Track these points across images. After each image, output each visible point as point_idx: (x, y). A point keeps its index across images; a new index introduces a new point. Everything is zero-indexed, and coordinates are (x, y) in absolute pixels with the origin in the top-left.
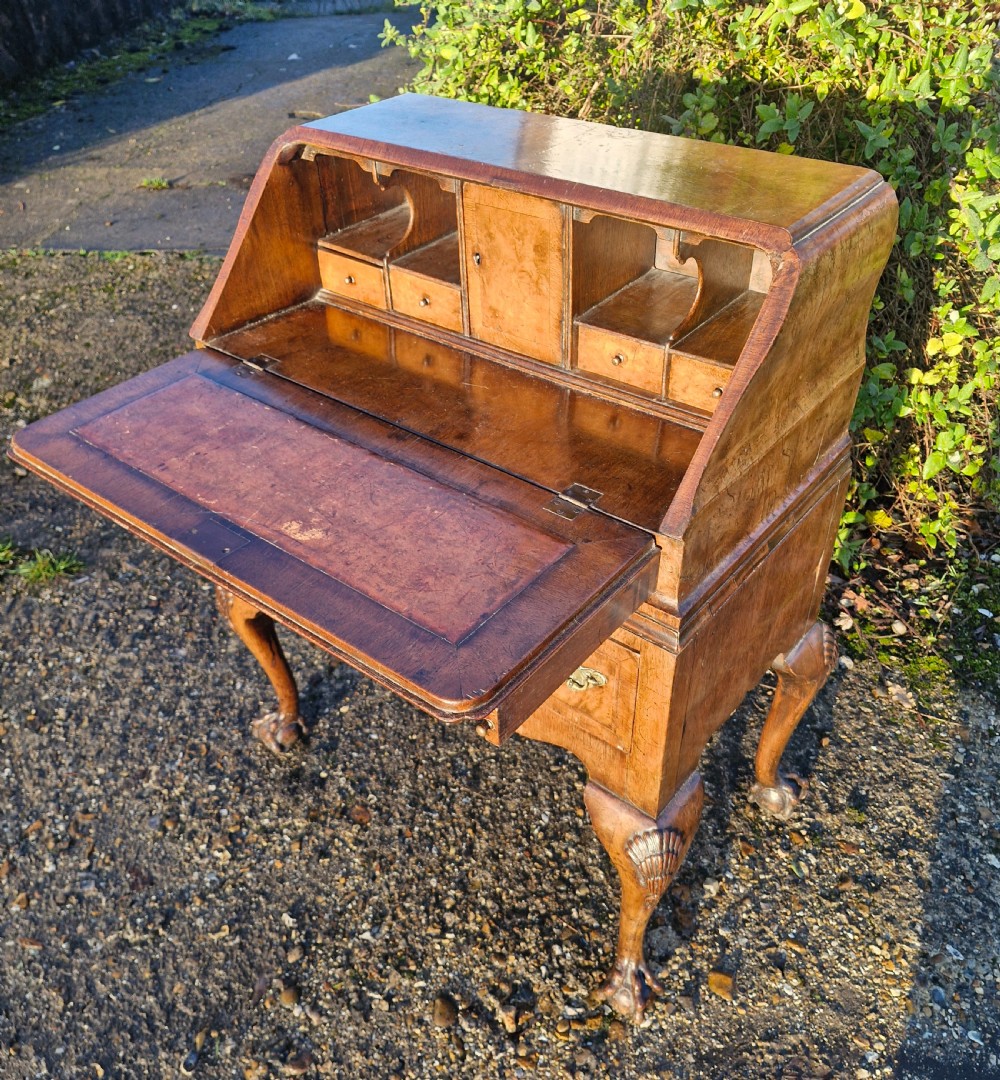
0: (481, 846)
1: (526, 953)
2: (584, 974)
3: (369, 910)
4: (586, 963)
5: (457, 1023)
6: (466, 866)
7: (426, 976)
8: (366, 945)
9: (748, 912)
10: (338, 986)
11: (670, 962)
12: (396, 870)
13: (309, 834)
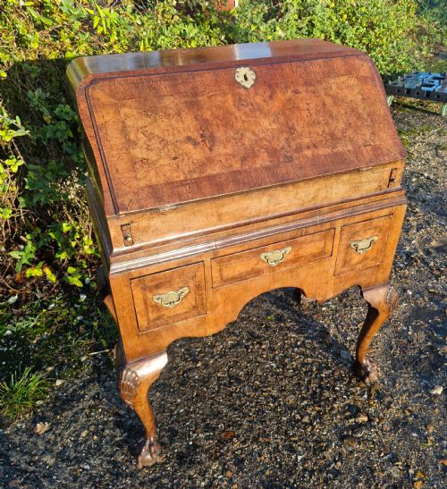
0: (275, 393)
1: (335, 399)
2: (351, 384)
3: (285, 453)
4: (347, 382)
6: (282, 403)
7: (330, 441)
10: (321, 481)
12: (270, 432)
13: (225, 464)
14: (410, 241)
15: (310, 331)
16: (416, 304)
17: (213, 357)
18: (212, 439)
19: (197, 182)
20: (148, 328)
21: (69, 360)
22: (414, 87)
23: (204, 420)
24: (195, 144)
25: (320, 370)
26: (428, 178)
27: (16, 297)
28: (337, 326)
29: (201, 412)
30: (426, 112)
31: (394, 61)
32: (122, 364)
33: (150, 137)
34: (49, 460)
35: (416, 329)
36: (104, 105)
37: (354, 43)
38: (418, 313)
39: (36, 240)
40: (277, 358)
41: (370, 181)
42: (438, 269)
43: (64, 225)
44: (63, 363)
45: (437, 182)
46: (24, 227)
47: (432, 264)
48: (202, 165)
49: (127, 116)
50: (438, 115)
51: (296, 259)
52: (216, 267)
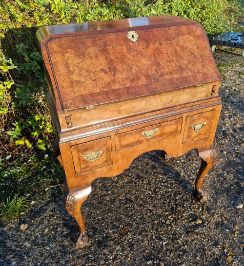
0: (151, 208)
2: (193, 203)
3: (156, 240)
4: (190, 202)
6: (155, 213)
7: (181, 234)
10: (176, 256)
12: (148, 229)
13: (123, 247)
14: (225, 124)
15: (170, 174)
16: (228, 159)
17: (117, 188)
18: (116, 233)
19: (107, 93)
20: (81, 173)
21: (39, 190)
22: (227, 41)
23: (112, 223)
24: (106, 73)
25: (175, 195)
26: (235, 90)
27: (10, 156)
28: (185, 171)
29: (110, 218)
30: (234, 54)
31: (216, 26)
32: (67, 192)
33: (81, 69)
34: (28, 245)
35: (228, 172)
36: (56, 52)
37: (194, 17)
38: (229, 164)
39: (21, 125)
40: (152, 189)
41: (202, 92)
42: (241, 140)
43: (36, 117)
44: (35, 192)
45: (240, 92)
46: (14, 118)
47: (237, 137)
48: (109, 84)
49: (68, 58)
50: (240, 55)
51: (162, 135)
52: (117, 140)
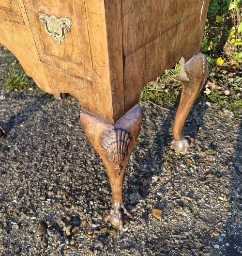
0: (67, 168)
1: (79, 205)
2: (101, 211)
3: (18, 192)
4: (103, 207)
5: (46, 232)
6: (59, 175)
7: (37, 215)
8: (14, 205)
9: (169, 186)
11: (137, 206)
12: (31, 177)
18: (16, 154)
23: (28, 145)
29: (34, 141)
